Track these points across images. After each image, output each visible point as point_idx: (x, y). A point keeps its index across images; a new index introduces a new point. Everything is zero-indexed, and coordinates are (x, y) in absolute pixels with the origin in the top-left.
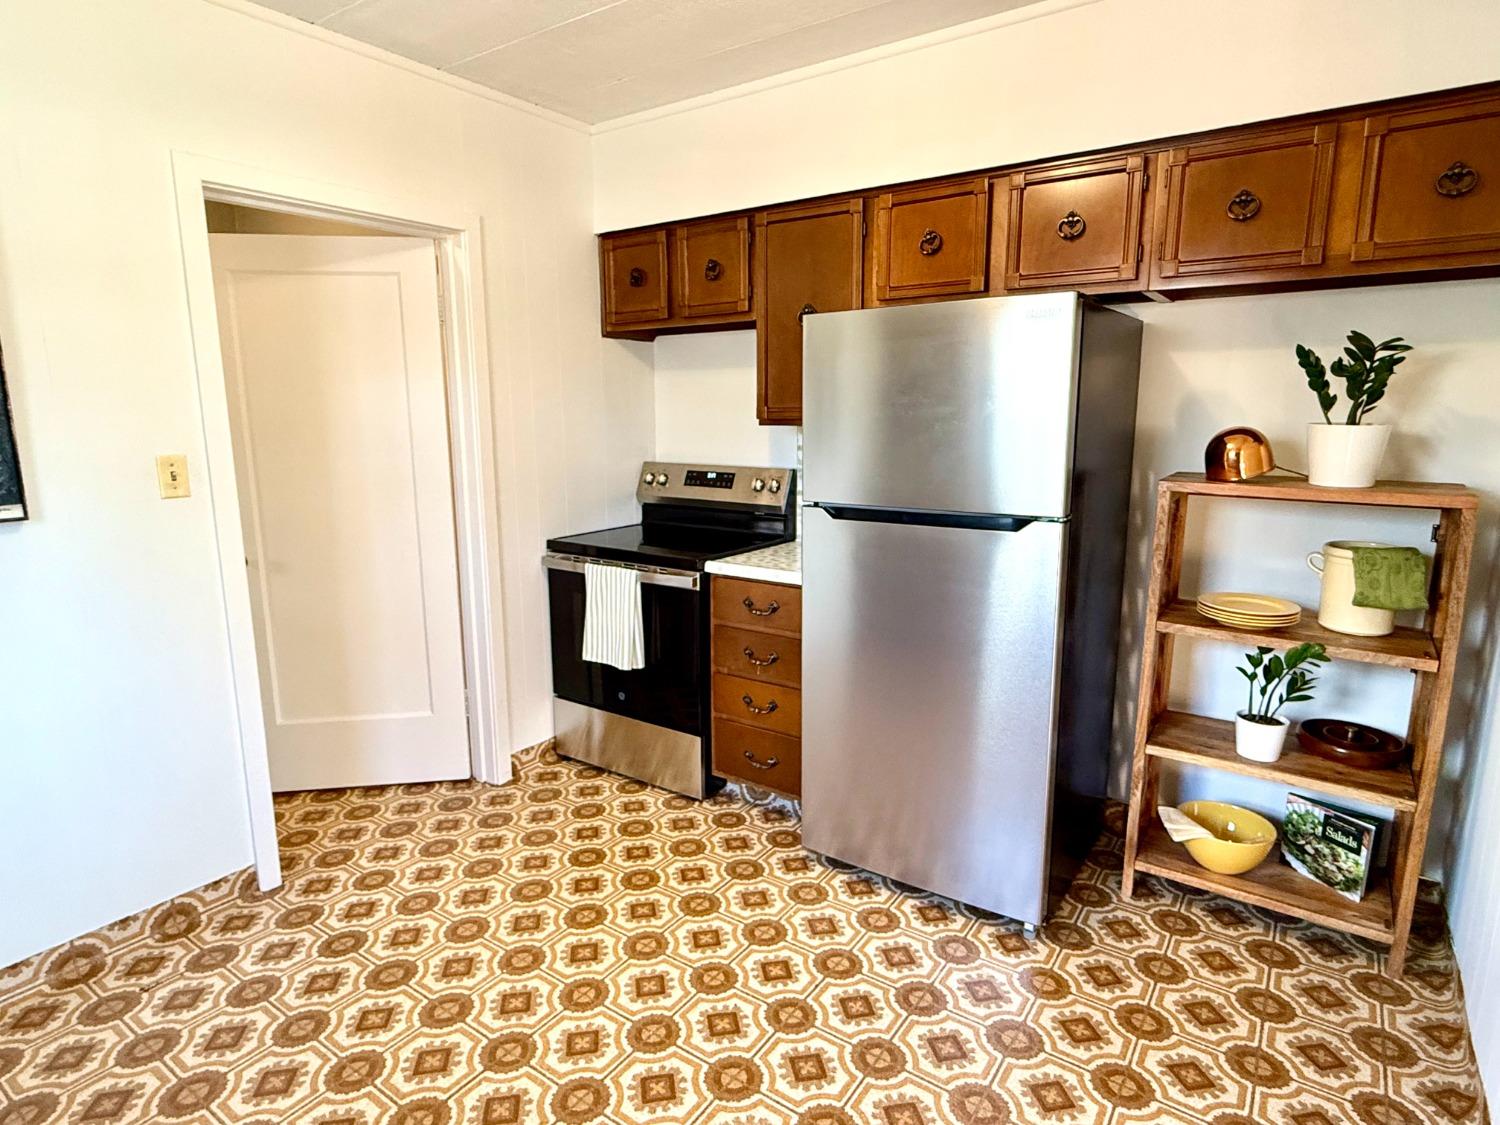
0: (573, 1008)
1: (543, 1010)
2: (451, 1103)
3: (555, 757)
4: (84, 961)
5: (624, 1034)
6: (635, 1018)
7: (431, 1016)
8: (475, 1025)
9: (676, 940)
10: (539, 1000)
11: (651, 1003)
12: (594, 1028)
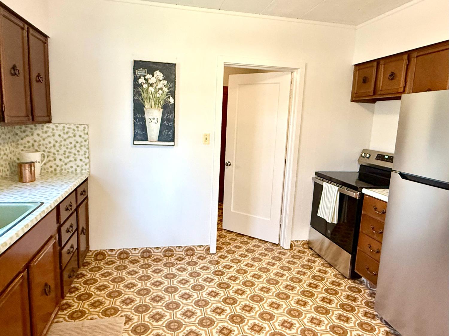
0: (261, 318)
1: (253, 314)
2: (216, 323)
3: (308, 247)
4: (170, 253)
5: (270, 333)
6: (276, 331)
7: (225, 300)
8: (234, 308)
9: (305, 317)
10: (253, 311)
11: (284, 329)
12: (262, 326)
